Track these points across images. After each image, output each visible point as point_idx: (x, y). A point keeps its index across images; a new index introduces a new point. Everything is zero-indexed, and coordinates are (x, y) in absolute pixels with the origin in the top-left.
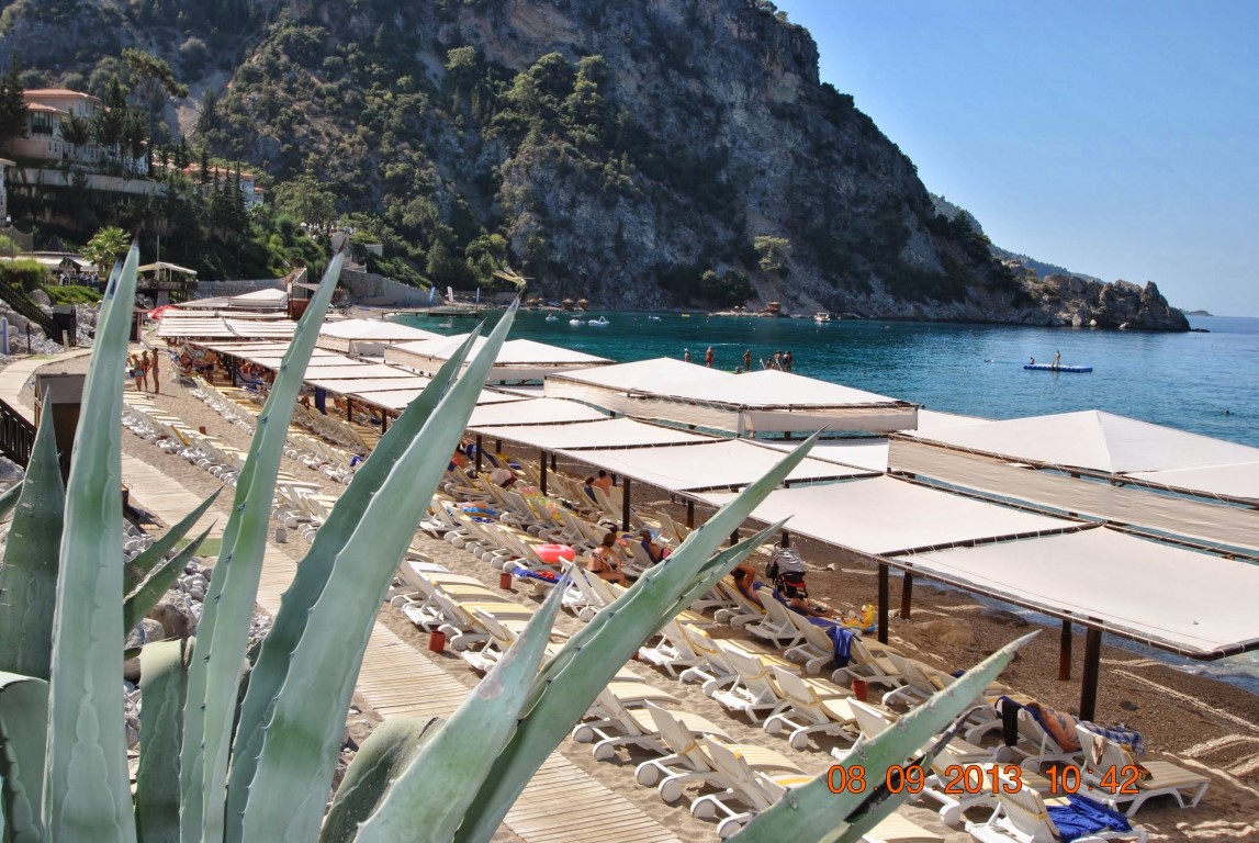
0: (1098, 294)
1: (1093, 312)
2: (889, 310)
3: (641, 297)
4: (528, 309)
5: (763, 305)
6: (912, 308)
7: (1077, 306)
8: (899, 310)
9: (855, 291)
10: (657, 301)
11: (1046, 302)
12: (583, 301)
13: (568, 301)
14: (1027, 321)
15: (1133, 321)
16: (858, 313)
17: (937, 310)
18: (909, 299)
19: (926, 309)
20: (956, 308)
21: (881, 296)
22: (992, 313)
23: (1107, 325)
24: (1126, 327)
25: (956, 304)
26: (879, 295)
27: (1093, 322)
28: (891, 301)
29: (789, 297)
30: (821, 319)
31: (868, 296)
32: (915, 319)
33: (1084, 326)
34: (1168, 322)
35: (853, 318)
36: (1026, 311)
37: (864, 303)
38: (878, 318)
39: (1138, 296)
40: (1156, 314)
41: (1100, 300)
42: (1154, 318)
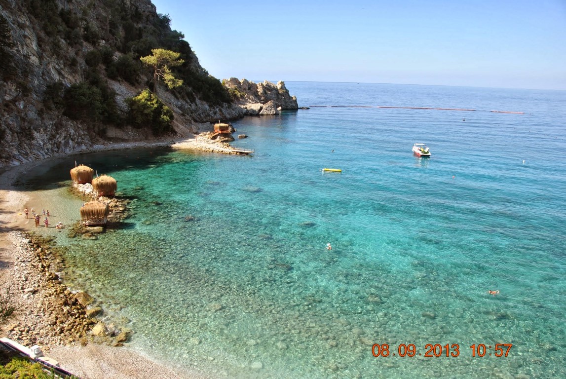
0: (257, 90)
9: (189, 101)
39: (277, 91)
40: (287, 100)
41: (259, 93)
42: (286, 102)
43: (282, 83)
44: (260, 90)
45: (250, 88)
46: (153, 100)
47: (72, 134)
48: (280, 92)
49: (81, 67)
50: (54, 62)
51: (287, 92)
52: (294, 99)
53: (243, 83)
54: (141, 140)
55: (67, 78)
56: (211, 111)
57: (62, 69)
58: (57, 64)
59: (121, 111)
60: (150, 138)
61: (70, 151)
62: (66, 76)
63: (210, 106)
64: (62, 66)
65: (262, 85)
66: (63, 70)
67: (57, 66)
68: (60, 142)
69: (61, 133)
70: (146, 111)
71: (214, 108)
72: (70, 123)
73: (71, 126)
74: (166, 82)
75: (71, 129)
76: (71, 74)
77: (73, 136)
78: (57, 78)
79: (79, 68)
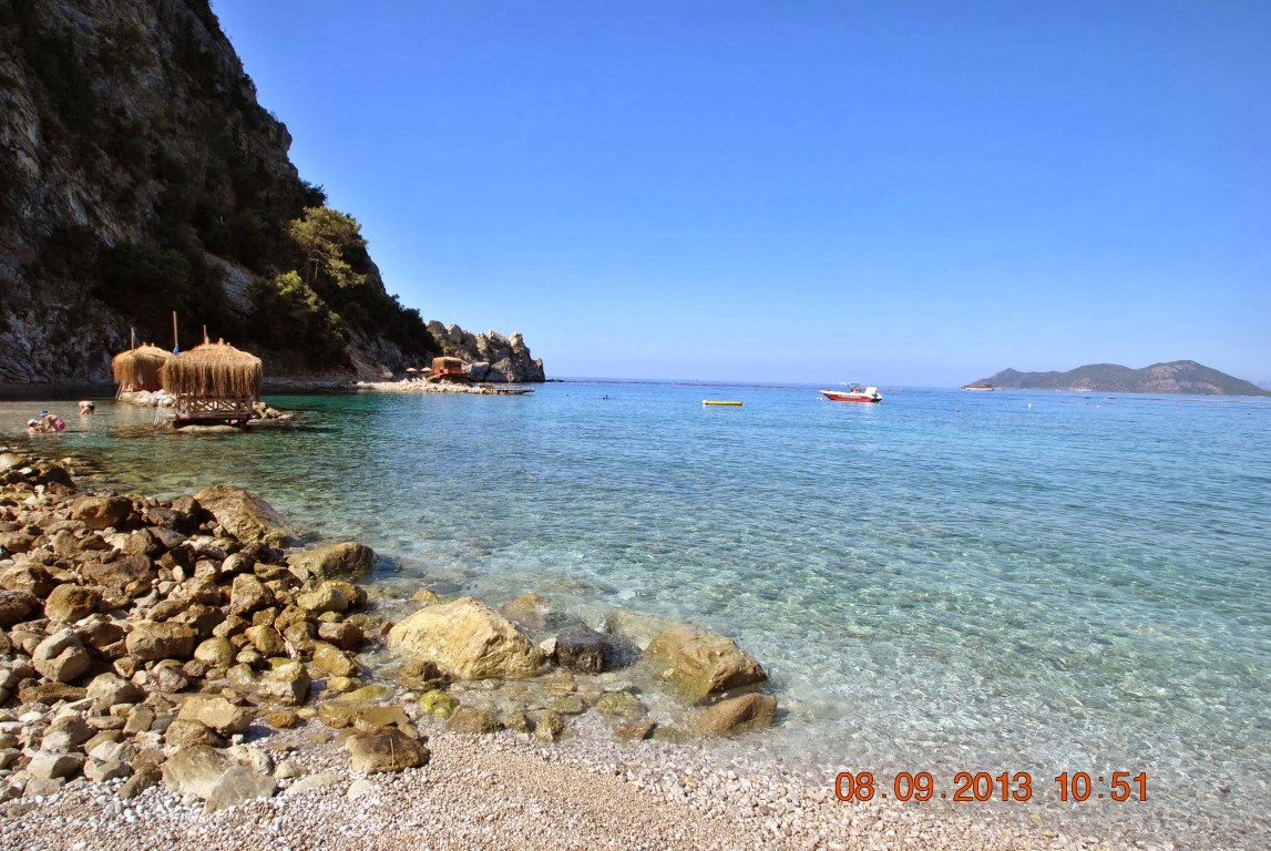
0: (477, 346)
34: (533, 373)
39: (511, 348)
40: (526, 365)
41: (480, 351)
42: (525, 370)
43: (518, 336)
44: (481, 346)
45: (465, 341)
46: (309, 297)
47: (112, 340)
48: (516, 351)
49: (144, 214)
50: (78, 183)
51: (527, 352)
52: (538, 364)
53: (452, 330)
54: (279, 374)
55: (107, 227)
56: (405, 360)
57: (96, 203)
58: (87, 191)
59: (235, 310)
60: (300, 372)
61: (103, 378)
62: (105, 221)
63: (403, 352)
64: (98, 197)
65: (485, 337)
66: (100, 208)
67: (84, 195)
68: (80, 353)
69: (82, 335)
70: (295, 314)
71: (410, 356)
72: (107, 314)
73: (111, 322)
74: (333, 273)
75: (109, 329)
76: (117, 220)
77: (114, 344)
78: (81, 219)
79: (137, 213)
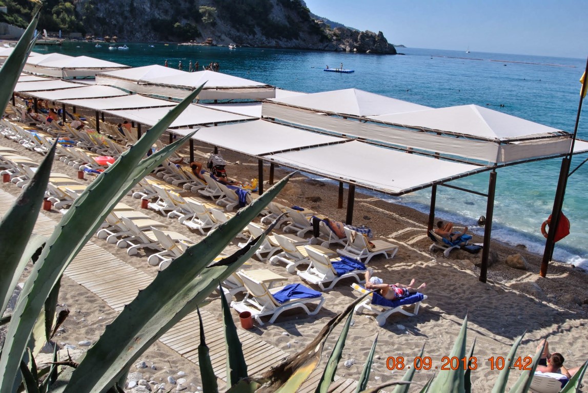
0: (358, 36)
1: (355, 45)
2: (264, 43)
3: (144, 36)
4: (86, 41)
5: (204, 40)
6: (274, 42)
7: (348, 42)
8: (269, 43)
10: (153, 38)
11: (334, 40)
12: (115, 37)
13: (107, 37)
14: (326, 49)
15: (372, 49)
16: (249, 44)
17: (286, 43)
18: (273, 38)
19: (280, 42)
20: (294, 42)
21: (259, 36)
22: (310, 45)
23: (361, 51)
24: (369, 52)
25: (294, 40)
26: (259, 35)
27: (355, 50)
28: (265, 39)
29: (216, 36)
30: (231, 47)
31: (254, 36)
32: (275, 47)
33: (351, 51)
34: (387, 50)
35: (247, 46)
36: (326, 44)
37: (251, 40)
38: (258, 47)
39: (374, 37)
40: (383, 46)
41: (358, 39)
43: (380, 31)
48: (377, 38)
51: (384, 39)
65: (363, 32)
66: (161, 14)
67: (158, 12)
73: (154, 34)
76: (165, 15)
78: (157, 16)
79: (170, 13)
